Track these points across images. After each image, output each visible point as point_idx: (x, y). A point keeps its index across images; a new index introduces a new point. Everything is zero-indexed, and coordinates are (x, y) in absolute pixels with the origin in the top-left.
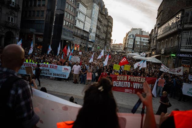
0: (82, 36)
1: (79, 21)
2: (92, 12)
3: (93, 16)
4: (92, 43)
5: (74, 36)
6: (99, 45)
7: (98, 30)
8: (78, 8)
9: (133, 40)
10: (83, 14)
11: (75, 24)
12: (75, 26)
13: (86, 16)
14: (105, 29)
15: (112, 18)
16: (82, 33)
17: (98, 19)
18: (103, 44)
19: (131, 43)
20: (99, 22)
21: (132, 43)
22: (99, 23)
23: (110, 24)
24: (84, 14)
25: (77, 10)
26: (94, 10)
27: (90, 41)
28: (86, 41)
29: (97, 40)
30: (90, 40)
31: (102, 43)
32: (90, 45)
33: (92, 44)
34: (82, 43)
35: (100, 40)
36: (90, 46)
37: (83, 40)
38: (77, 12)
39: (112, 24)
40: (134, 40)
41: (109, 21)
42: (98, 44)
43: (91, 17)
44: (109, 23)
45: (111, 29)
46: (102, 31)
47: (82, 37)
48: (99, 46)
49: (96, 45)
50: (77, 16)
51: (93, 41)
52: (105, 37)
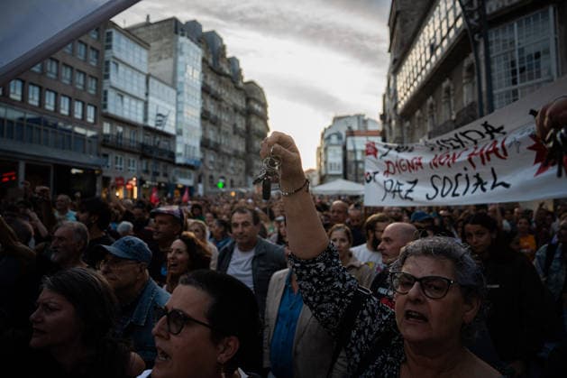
0: (143, 146)
1: (122, 94)
2: (175, 65)
3: (180, 79)
4: (191, 171)
5: (104, 151)
6: (223, 174)
7: (209, 126)
8: (109, 47)
9: (339, 151)
10: (133, 68)
11: (105, 106)
12: (104, 111)
13: (151, 80)
14: (241, 123)
15: (261, 89)
16: (141, 138)
17: (205, 90)
18: (241, 170)
19: (335, 158)
20: (213, 101)
21: (339, 160)
22: (212, 104)
23: (256, 107)
24: (140, 72)
25: (108, 55)
26: (181, 59)
27: (180, 165)
28: (162, 164)
29: (212, 158)
30: (179, 160)
31: (232, 168)
32: (185, 176)
33: (193, 174)
34: (146, 172)
35: (226, 159)
36: (183, 182)
37: (151, 163)
38: (107, 63)
39: (264, 106)
40: (345, 148)
41: (252, 96)
42: (219, 171)
43: (173, 83)
44: (252, 103)
45: (261, 122)
46: (227, 127)
47: (144, 152)
48: (223, 178)
49: (211, 177)
50: (107, 77)
51: (192, 163)
52: (241, 148)
